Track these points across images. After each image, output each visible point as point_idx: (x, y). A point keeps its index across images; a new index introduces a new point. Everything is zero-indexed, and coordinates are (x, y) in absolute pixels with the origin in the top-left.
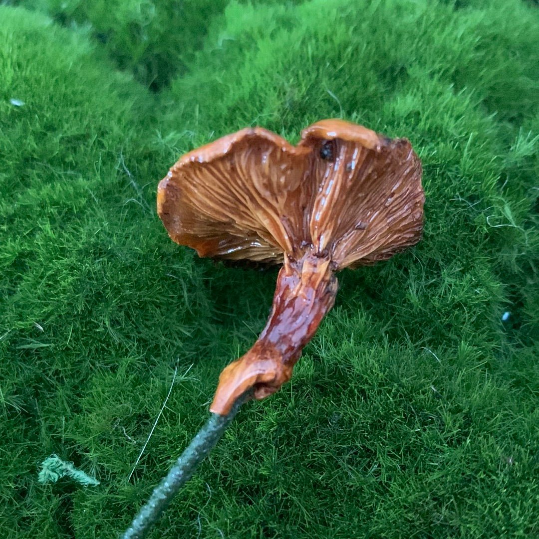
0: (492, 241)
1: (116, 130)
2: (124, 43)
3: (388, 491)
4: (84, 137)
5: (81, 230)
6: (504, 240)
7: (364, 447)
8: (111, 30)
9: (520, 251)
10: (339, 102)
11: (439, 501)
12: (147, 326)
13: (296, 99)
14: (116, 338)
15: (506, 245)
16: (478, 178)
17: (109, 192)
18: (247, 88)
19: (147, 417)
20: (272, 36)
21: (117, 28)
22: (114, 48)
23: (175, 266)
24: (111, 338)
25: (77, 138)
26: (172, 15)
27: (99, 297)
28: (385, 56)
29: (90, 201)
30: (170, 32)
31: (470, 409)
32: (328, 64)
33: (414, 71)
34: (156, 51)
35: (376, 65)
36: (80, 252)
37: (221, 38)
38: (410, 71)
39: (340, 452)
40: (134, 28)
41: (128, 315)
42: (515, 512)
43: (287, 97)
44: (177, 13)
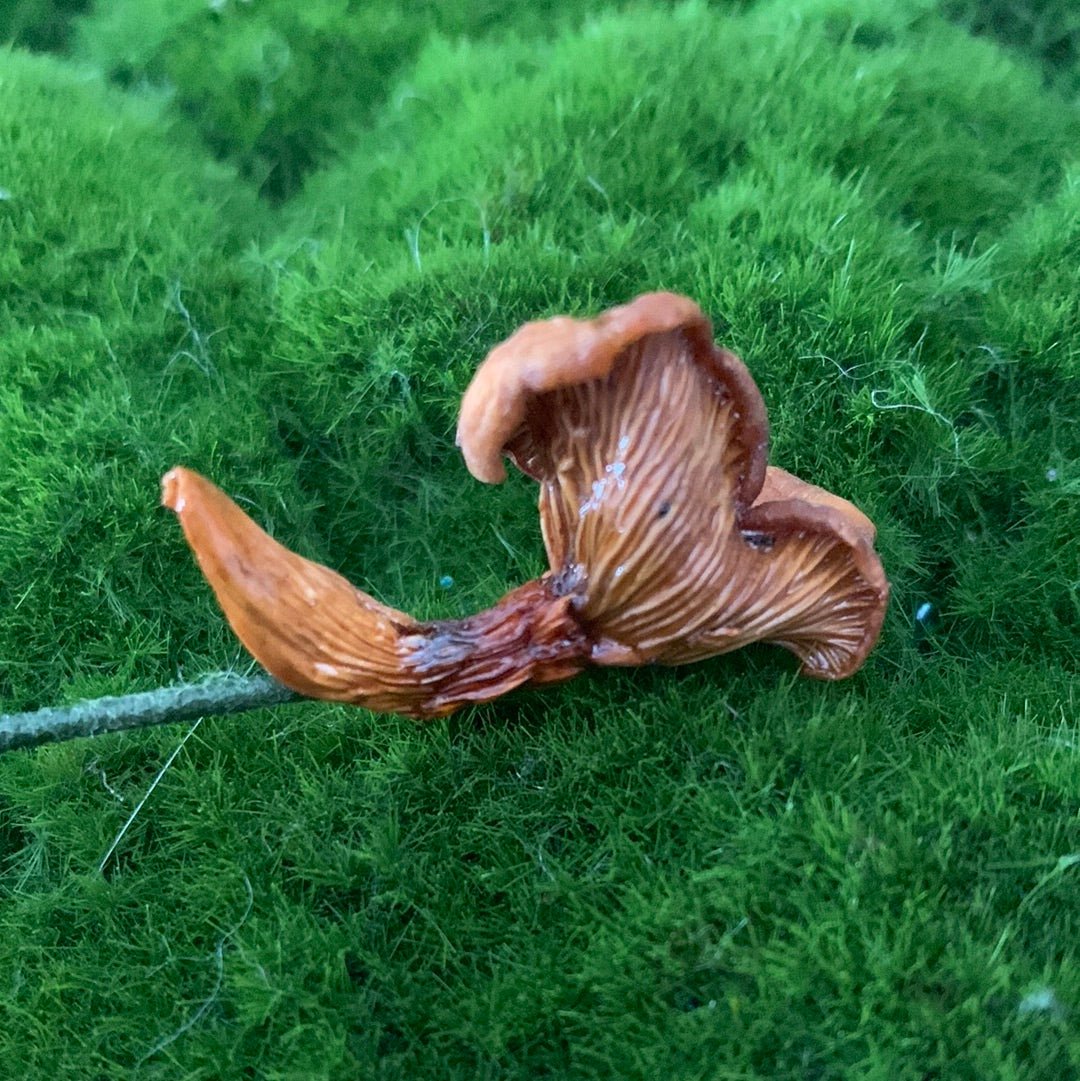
0: (888, 448)
1: (178, 244)
2: (228, 118)
3: (618, 906)
4: (114, 255)
5: (78, 408)
6: (914, 448)
7: (581, 820)
8: (207, 94)
9: (946, 469)
10: (606, 197)
11: (718, 922)
12: (184, 596)
13: (523, 189)
14: (121, 613)
15: (917, 461)
16: (862, 324)
17: (148, 350)
18: (433, 174)
19: (154, 756)
20: (495, 89)
21: (218, 89)
22: (212, 125)
23: (252, 482)
24: (110, 612)
25: (101, 255)
26: (322, 69)
27: (96, 530)
28: (710, 122)
29: (103, 359)
30: (314, 95)
31: (801, 746)
32: (593, 132)
33: (761, 147)
34: (288, 130)
35: (688, 139)
36: (68, 447)
37: (402, 95)
38: (752, 146)
39: (531, 829)
40: (248, 88)
41: (149, 570)
42: (875, 947)
43: (507, 188)
44: (332, 63)
